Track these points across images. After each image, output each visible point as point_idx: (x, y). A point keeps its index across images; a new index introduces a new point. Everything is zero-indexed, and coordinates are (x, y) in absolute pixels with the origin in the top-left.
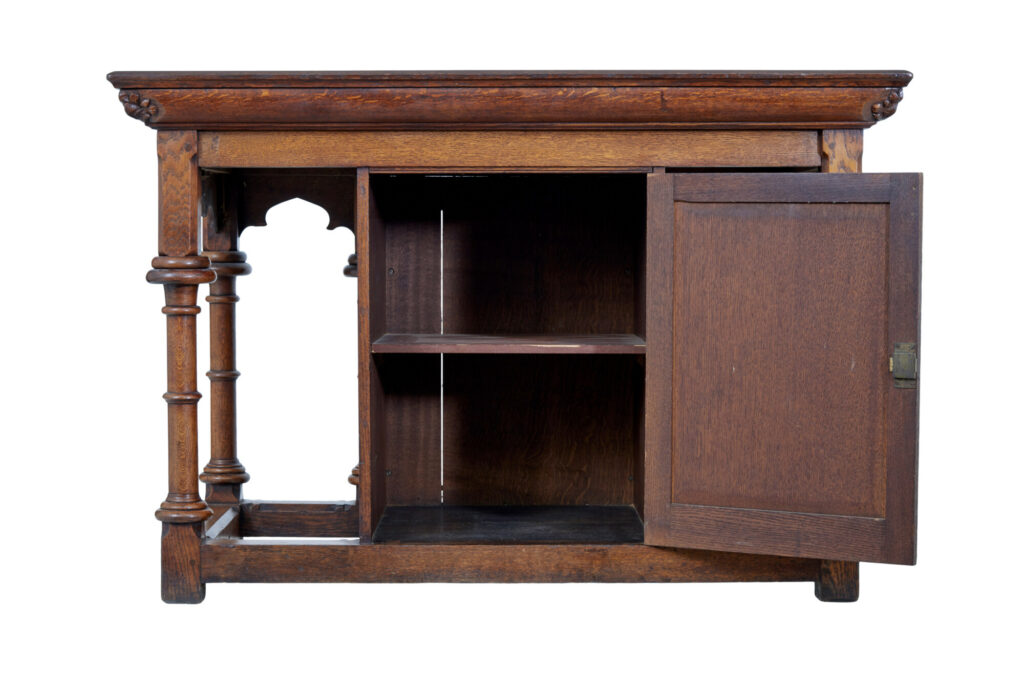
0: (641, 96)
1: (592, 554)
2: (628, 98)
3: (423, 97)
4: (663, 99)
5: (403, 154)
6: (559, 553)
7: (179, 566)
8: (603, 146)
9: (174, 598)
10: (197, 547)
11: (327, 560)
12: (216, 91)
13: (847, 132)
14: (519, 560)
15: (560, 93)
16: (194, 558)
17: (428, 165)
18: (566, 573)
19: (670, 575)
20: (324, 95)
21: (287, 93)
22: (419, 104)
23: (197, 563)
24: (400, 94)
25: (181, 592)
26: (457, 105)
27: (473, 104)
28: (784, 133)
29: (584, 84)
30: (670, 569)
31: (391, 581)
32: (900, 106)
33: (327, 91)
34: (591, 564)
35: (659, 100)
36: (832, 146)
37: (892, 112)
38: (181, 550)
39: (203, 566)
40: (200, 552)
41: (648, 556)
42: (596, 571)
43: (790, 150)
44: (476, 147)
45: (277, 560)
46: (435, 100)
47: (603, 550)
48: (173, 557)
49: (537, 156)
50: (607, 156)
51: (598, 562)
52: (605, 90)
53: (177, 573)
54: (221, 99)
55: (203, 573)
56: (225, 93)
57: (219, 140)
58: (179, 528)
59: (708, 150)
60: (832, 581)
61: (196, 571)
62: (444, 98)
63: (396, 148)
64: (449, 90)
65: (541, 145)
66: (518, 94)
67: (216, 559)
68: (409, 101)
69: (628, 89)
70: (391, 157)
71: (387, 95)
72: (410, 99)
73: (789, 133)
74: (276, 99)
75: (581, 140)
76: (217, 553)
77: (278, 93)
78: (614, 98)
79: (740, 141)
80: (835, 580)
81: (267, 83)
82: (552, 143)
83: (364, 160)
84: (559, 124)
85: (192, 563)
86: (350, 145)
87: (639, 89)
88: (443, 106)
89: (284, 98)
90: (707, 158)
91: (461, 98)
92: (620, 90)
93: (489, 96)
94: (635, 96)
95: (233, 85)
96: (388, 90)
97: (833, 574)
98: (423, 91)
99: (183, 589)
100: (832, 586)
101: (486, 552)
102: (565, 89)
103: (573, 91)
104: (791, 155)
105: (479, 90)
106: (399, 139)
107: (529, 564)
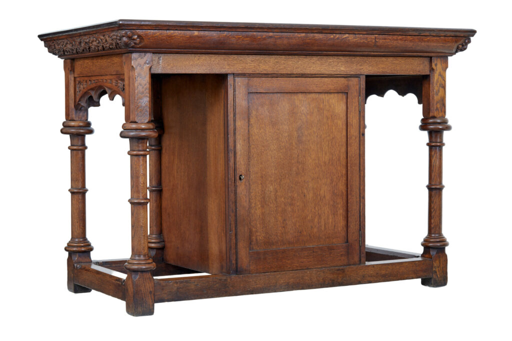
0: (367, 38)
1: (338, 272)
2: (361, 40)
3: (271, 37)
4: (375, 41)
5: (251, 67)
6: (324, 272)
7: (143, 295)
8: (340, 64)
9: (141, 313)
10: (153, 284)
11: (217, 285)
12: (172, 31)
13: (442, 59)
14: (306, 278)
15: (332, 36)
16: (151, 290)
17: (262, 73)
18: (327, 282)
19: (372, 279)
20: (225, 35)
21: (206, 33)
22: (269, 41)
23: (153, 293)
24: (260, 35)
25: (145, 309)
26: (285, 42)
27: (294, 41)
28: (414, 58)
29: (343, 32)
30: (371, 276)
31: (248, 294)
32: (469, 45)
33: (226, 32)
34: (338, 277)
35: (374, 41)
36: (436, 65)
37: (465, 49)
38: (145, 286)
39: (156, 294)
40: (155, 286)
41: (362, 271)
42: (340, 280)
43: (417, 66)
44: (284, 64)
45: (193, 287)
46: (276, 39)
47: (343, 269)
48: (141, 290)
49: (312, 68)
50: (342, 69)
51: (341, 275)
52: (351, 35)
53: (143, 299)
54: (174, 36)
55: (156, 297)
56: (177, 33)
57: (161, 58)
58: (144, 274)
59: (384, 66)
60: (437, 276)
61: (153, 297)
62: (280, 38)
63: (247, 64)
64: (283, 34)
65: (313, 63)
66: (314, 37)
67: (163, 289)
68: (264, 39)
69: (361, 35)
70: (245, 68)
71: (254, 35)
72: (264, 38)
73: (417, 59)
74: (201, 37)
75: (331, 61)
76: (163, 286)
77: (202, 33)
78: (355, 40)
79: (397, 62)
80: (439, 276)
81: (198, 28)
82: (318, 62)
83: (233, 70)
84: (325, 52)
85: (151, 292)
86: (226, 62)
87: (366, 35)
88: (279, 42)
89: (204, 36)
90: (384, 70)
91: (288, 38)
92: (357, 35)
93: (301, 37)
94: (364, 39)
95: (181, 29)
96: (255, 33)
97: (438, 273)
98: (271, 34)
99: (146, 308)
100: (437, 279)
101: (291, 275)
102: (334, 35)
103: (338, 36)
104: (418, 69)
105: (296, 34)
106: (249, 59)
107: (311, 279)
